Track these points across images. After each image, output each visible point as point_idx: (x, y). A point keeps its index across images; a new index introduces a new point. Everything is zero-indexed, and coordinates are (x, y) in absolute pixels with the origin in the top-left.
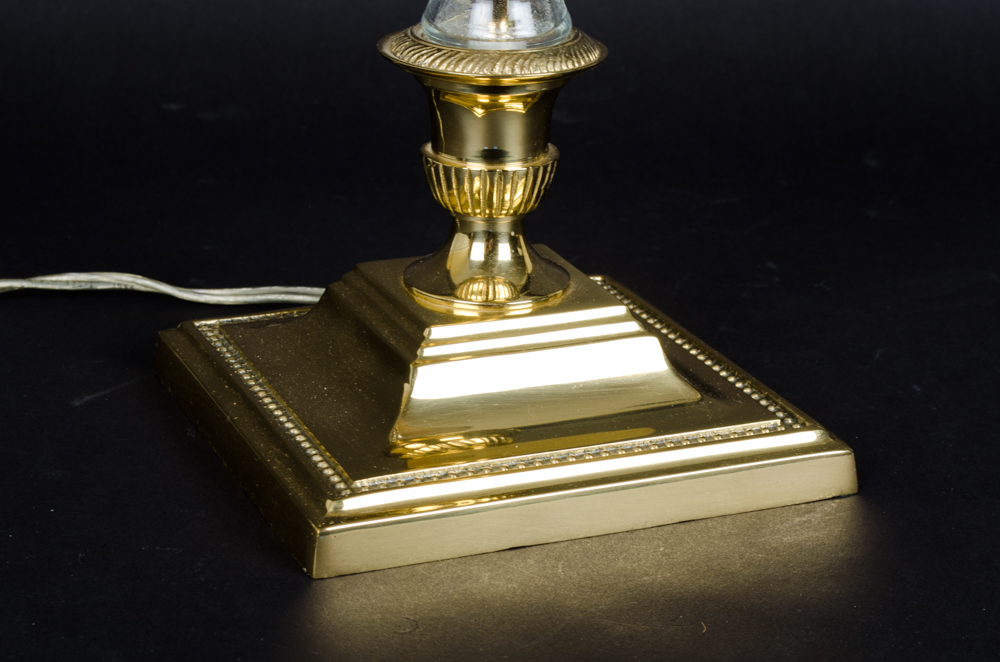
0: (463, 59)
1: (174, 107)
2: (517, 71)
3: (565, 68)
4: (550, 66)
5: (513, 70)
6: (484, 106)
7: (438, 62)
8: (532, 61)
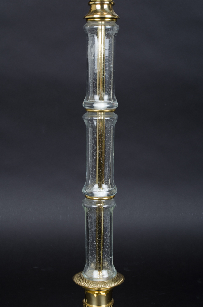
0: (91, 283)
1: (36, 268)
2: (103, 286)
3: (114, 285)
4: (110, 285)
5: (102, 286)
6: (97, 294)
7: (85, 284)
8: (106, 284)
